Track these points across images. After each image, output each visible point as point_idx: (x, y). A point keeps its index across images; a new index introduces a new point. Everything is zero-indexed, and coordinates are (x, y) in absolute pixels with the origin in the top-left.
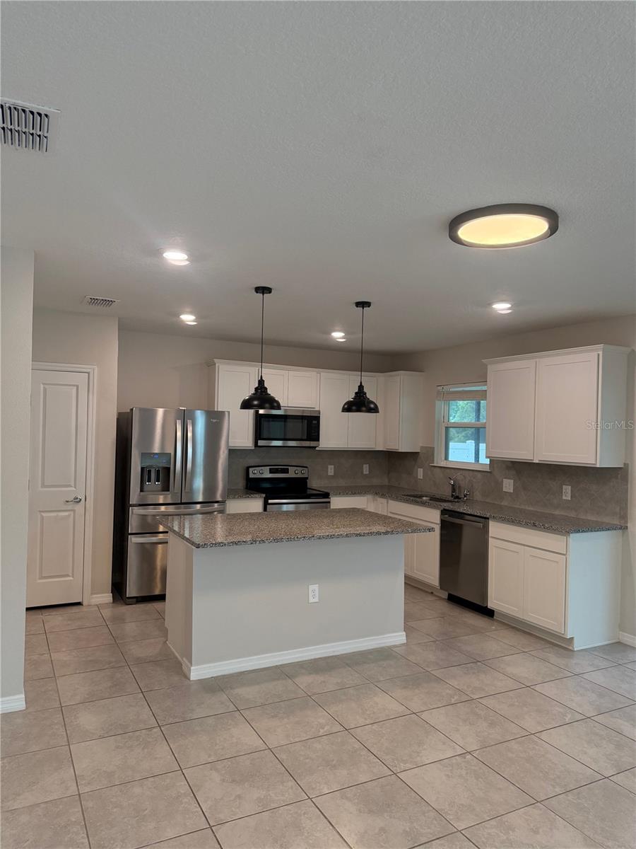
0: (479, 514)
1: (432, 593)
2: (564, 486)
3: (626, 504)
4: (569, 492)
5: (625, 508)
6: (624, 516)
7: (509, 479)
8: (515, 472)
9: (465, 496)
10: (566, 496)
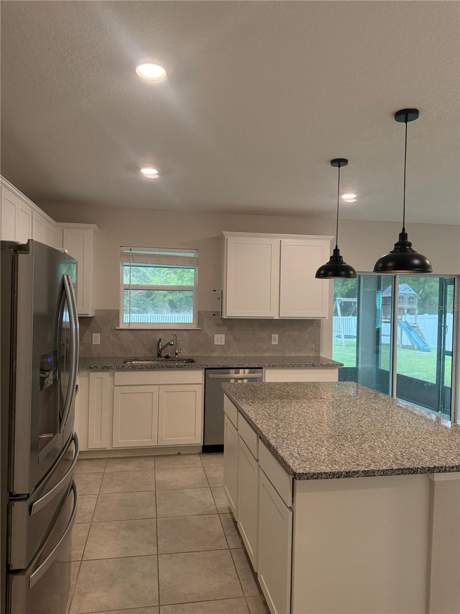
0: (257, 366)
1: (179, 454)
2: (273, 335)
3: (320, 342)
4: (277, 338)
5: (319, 345)
6: (318, 350)
7: (221, 334)
8: (226, 328)
9: (176, 354)
10: (275, 342)
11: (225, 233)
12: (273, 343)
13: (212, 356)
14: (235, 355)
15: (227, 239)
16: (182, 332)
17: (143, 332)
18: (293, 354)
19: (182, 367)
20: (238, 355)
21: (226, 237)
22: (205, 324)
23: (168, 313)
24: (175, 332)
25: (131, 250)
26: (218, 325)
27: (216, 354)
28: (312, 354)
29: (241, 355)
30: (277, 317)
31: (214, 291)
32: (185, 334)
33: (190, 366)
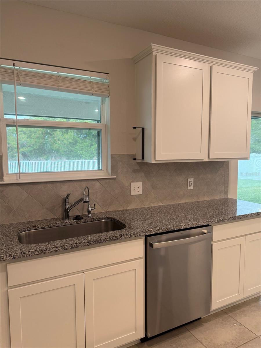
2: (189, 179)
3: (228, 184)
4: (192, 182)
5: (227, 187)
6: (226, 192)
7: (137, 182)
8: (143, 174)
9: (89, 212)
10: (191, 188)
11: (154, 46)
12: (189, 188)
13: (129, 208)
14: (152, 205)
15: (156, 56)
16: (93, 183)
17: (40, 186)
18: (207, 199)
19: (117, 239)
20: (156, 205)
21: (154, 54)
22: (119, 171)
23: (22, 161)
24: (84, 184)
25: (14, 65)
26: (135, 171)
27: (132, 207)
28: (222, 197)
29: (159, 205)
30: (206, 160)
31: (135, 128)
32: (98, 184)
33: (129, 236)
